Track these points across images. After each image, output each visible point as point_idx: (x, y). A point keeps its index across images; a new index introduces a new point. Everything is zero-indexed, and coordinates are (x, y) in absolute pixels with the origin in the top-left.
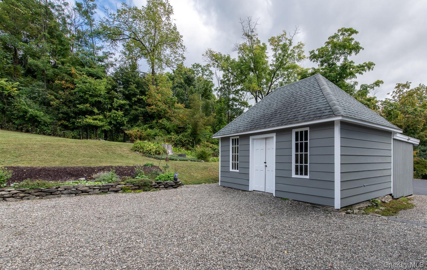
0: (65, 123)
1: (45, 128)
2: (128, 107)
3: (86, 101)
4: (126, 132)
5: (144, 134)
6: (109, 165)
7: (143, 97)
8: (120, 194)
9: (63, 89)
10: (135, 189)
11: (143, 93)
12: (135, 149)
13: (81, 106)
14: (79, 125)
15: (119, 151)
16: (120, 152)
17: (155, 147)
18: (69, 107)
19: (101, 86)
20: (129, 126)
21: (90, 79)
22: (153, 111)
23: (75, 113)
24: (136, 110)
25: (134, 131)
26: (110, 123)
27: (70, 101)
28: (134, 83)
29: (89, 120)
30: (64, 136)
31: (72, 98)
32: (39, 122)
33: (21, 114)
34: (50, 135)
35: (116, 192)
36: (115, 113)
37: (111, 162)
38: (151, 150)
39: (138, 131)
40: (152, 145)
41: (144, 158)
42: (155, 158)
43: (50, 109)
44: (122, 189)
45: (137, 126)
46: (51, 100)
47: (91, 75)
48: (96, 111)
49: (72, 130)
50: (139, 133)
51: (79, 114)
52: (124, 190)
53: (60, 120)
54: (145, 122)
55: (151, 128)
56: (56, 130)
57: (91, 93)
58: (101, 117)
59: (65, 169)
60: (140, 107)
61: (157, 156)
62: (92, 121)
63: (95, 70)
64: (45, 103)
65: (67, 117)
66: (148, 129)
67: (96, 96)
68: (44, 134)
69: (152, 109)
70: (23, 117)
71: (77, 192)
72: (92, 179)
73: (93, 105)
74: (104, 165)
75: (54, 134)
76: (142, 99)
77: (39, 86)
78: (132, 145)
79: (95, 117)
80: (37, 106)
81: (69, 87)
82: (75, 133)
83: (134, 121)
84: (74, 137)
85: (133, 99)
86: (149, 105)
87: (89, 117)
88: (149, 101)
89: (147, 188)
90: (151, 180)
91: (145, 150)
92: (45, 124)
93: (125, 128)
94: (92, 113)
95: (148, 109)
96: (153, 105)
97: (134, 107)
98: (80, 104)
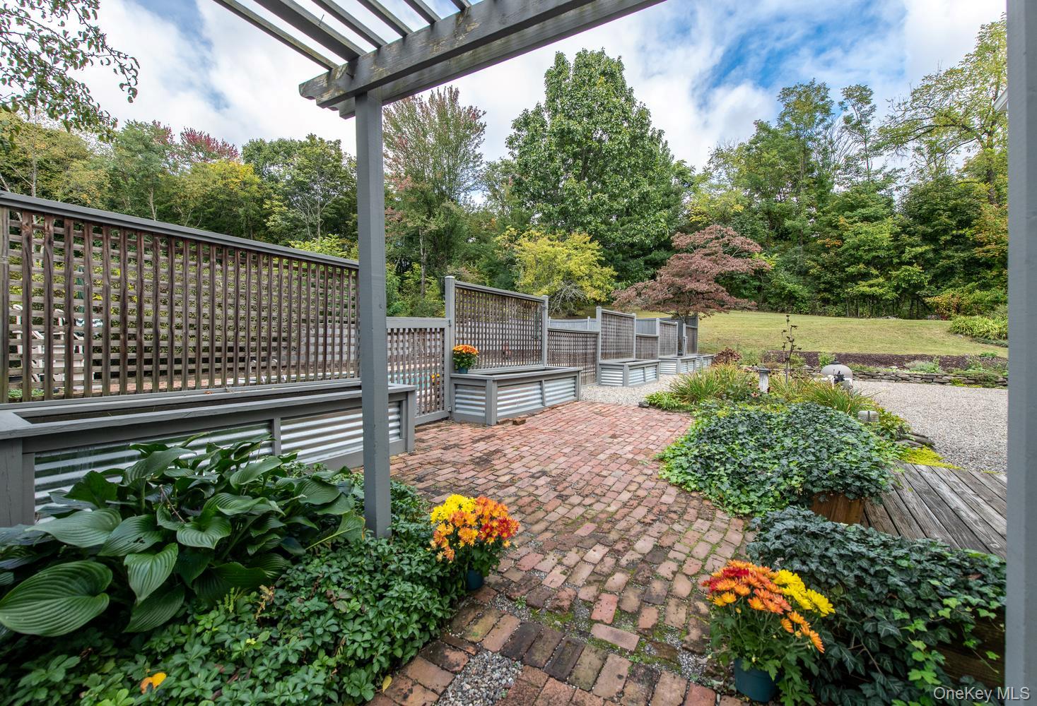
0: (827, 295)
1: (803, 305)
2: (931, 255)
3: (857, 260)
4: (927, 300)
5: (968, 300)
6: (920, 353)
7: (967, 232)
8: (949, 387)
9: (827, 251)
10: (970, 384)
11: (966, 223)
12: (956, 331)
13: (850, 270)
14: (846, 296)
15: (927, 334)
16: (929, 336)
17: (996, 326)
18: (834, 273)
19: (883, 232)
20: (933, 287)
21: (865, 227)
22: (989, 255)
23: (841, 280)
24: (949, 257)
25: (945, 297)
26: (897, 288)
27: (836, 265)
28: (945, 211)
29: (863, 287)
30: (825, 314)
31: (838, 260)
32: (796, 298)
33: (778, 291)
34: (807, 314)
35: (943, 383)
36: (906, 270)
37: (921, 350)
38: (988, 331)
39: (953, 296)
40: (991, 322)
41: (974, 344)
42: (997, 345)
43: (809, 279)
44: (950, 381)
45: (951, 286)
46: (811, 268)
47: (866, 219)
48: (874, 272)
49: (835, 304)
50: (955, 300)
51: (847, 281)
52: (953, 383)
53: (819, 291)
54: (968, 277)
55: (985, 287)
56: (815, 307)
57: (867, 248)
58: (881, 280)
59: (869, 355)
60: (956, 251)
61: (1002, 341)
62: (868, 289)
63: (873, 209)
64: (803, 273)
65: (830, 287)
66: (977, 291)
67: (875, 249)
68: (800, 313)
69: (988, 251)
70: (779, 295)
71: (897, 379)
72: (904, 368)
73: (868, 263)
74: (913, 353)
75: (813, 312)
76: (963, 236)
77: (796, 252)
78: (949, 323)
79: (871, 282)
80: (794, 279)
81: (834, 245)
82: (839, 308)
83: (943, 277)
84: (838, 315)
85: (943, 238)
86: (981, 244)
87: (864, 283)
88: (981, 236)
89: (988, 384)
90: (996, 374)
91: (976, 331)
92: (803, 300)
93: (923, 292)
94: (865, 276)
95: (978, 253)
96: (989, 243)
97: (944, 253)
98: (848, 266)
